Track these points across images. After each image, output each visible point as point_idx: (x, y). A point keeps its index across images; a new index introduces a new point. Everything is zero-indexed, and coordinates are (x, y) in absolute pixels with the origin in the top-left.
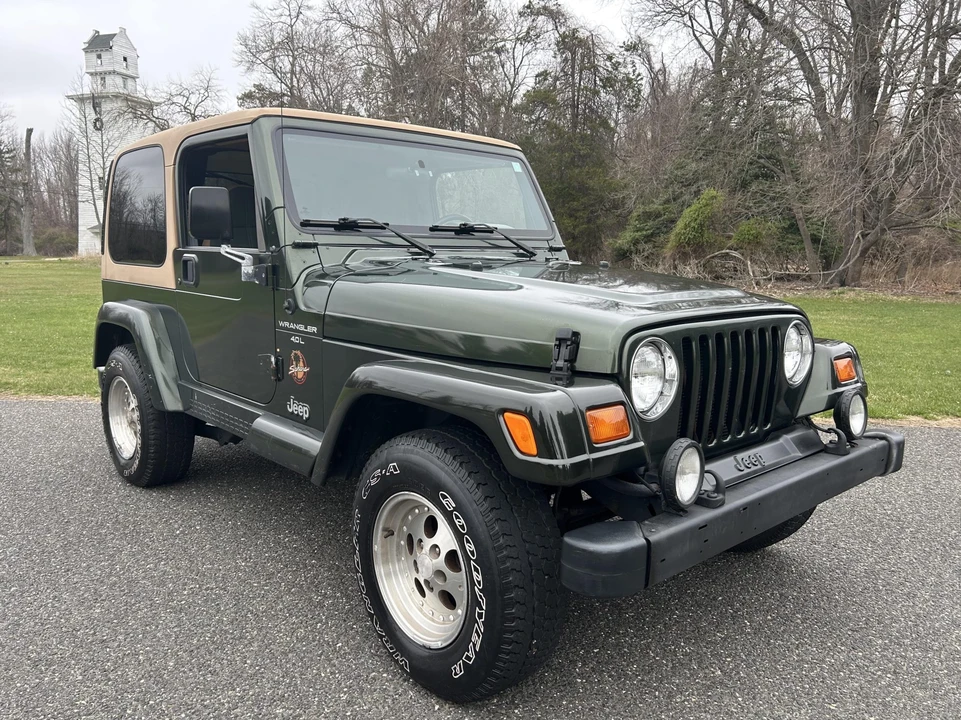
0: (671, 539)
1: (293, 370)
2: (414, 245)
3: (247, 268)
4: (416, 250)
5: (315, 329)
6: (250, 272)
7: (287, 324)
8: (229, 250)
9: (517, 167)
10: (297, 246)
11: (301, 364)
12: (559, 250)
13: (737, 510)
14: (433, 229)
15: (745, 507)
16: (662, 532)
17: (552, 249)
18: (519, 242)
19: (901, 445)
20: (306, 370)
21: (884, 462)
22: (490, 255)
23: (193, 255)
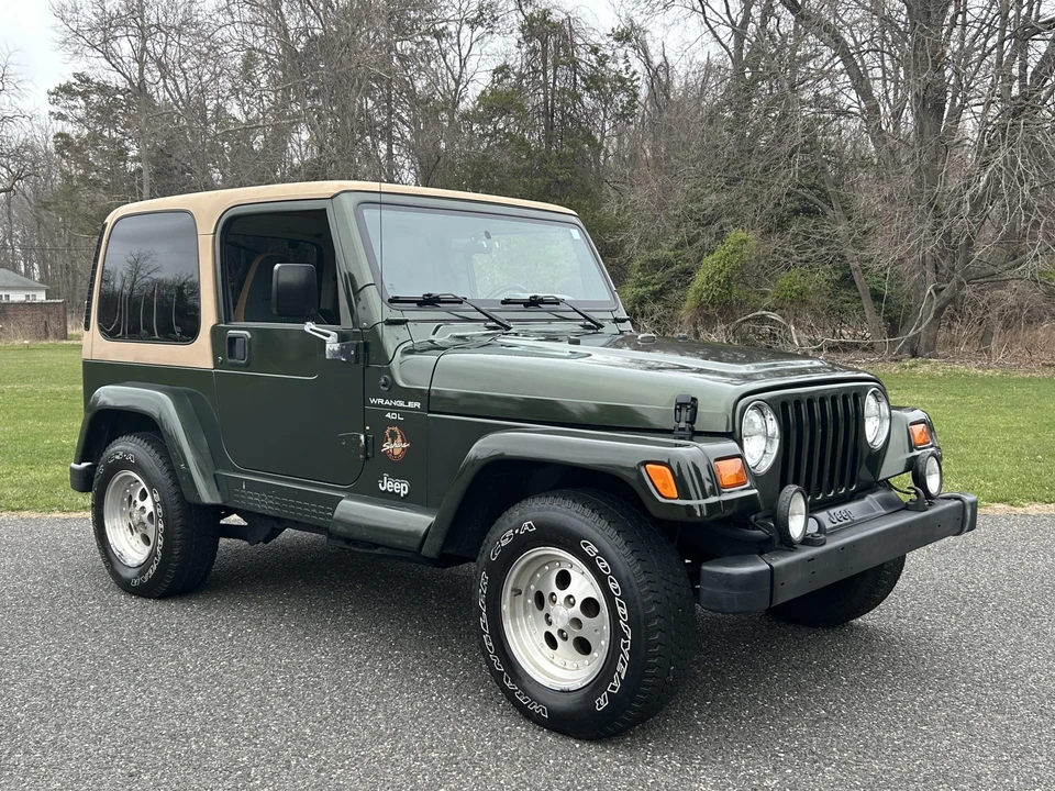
0: (788, 566)
1: (387, 447)
2: (492, 320)
3: (332, 345)
4: (493, 324)
5: (418, 405)
6: (336, 349)
7: (381, 401)
8: (314, 327)
9: (575, 233)
10: (390, 323)
11: (399, 439)
12: (623, 321)
13: (836, 549)
14: (504, 302)
15: (843, 548)
16: (780, 561)
17: (616, 321)
18: (587, 314)
19: (974, 505)
20: (405, 446)
21: (959, 522)
22: (556, 327)
23: (246, 332)
